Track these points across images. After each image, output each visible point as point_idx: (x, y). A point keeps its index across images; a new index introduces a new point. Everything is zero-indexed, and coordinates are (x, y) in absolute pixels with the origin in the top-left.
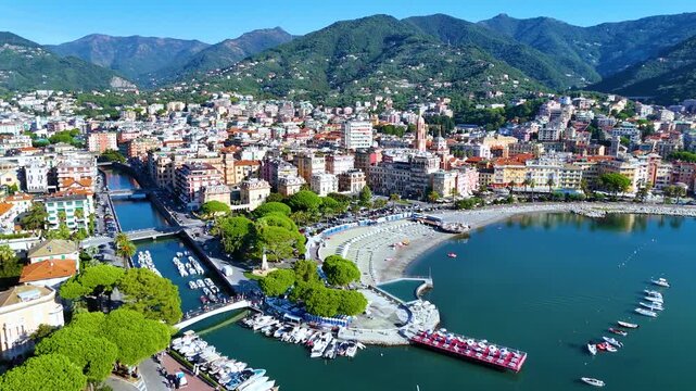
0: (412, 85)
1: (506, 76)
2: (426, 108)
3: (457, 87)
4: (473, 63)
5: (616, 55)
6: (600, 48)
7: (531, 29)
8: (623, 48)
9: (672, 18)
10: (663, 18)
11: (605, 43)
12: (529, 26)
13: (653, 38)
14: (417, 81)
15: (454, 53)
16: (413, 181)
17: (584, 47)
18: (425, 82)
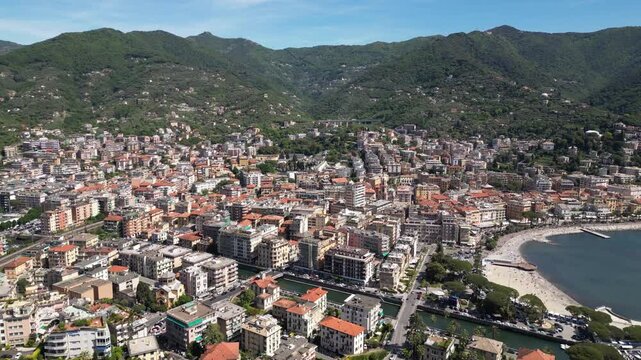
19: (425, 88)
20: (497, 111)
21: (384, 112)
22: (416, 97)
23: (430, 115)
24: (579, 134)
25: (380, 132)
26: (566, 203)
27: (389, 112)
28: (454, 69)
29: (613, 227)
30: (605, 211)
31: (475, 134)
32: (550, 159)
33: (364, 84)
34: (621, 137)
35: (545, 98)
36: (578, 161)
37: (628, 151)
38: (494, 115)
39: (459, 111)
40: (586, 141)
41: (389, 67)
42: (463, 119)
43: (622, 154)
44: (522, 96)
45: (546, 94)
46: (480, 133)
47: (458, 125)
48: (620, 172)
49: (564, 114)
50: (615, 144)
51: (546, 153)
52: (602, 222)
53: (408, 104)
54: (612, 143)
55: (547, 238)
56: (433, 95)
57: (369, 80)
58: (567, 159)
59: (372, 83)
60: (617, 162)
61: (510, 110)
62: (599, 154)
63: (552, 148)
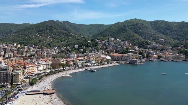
19: (39, 34)
20: (62, 40)
21: (23, 41)
22: (35, 36)
23: (40, 42)
24: (85, 43)
25: (13, 45)
26: (80, 60)
27: (25, 41)
28: (49, 28)
29: (97, 67)
30: (94, 62)
31: (55, 46)
32: (77, 50)
33: (17, 33)
34: (97, 43)
35: (76, 36)
36: (85, 50)
37: (99, 47)
38: (62, 41)
39: (50, 40)
40: (87, 44)
41: (27, 28)
42: (51, 43)
43: (98, 47)
44: (70, 36)
45: (77, 35)
46: (57, 46)
47: (49, 45)
48: (98, 52)
49: (82, 40)
50: (96, 45)
51: (76, 49)
52: (93, 66)
53: (32, 39)
54: (95, 45)
55: (70, 74)
56: (41, 36)
57: (19, 32)
58: (82, 50)
59: (20, 33)
60: (97, 50)
61: (67, 39)
62: (91, 48)
63: (78, 47)
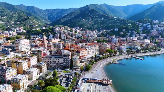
0: (4, 23)
1: (35, 21)
2: (16, 30)
3: (21, 23)
4: (22, 17)
5: (51, 16)
6: (48, 15)
7: (30, 9)
8: (52, 15)
9: (60, 9)
10: (59, 9)
11: (48, 14)
12: (30, 8)
13: (58, 13)
14: (5, 21)
15: (15, 14)
16: (64, 62)
17: (44, 14)
18: (8, 22)
19: (82, 17)
25: (65, 27)
26: (124, 46)
30: (139, 48)
35: (115, 18)
36: (126, 34)
39: (91, 23)
40: (128, 27)
43: (139, 31)
48: (139, 36)
52: (139, 53)
56: (84, 19)
58: (122, 33)
63: (118, 30)
